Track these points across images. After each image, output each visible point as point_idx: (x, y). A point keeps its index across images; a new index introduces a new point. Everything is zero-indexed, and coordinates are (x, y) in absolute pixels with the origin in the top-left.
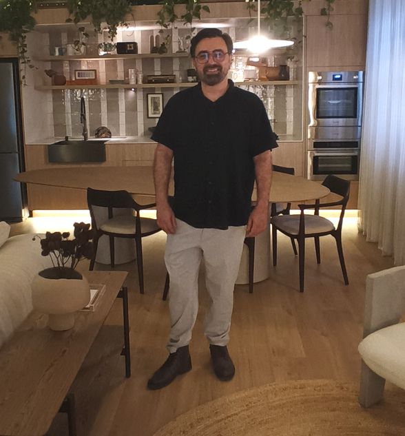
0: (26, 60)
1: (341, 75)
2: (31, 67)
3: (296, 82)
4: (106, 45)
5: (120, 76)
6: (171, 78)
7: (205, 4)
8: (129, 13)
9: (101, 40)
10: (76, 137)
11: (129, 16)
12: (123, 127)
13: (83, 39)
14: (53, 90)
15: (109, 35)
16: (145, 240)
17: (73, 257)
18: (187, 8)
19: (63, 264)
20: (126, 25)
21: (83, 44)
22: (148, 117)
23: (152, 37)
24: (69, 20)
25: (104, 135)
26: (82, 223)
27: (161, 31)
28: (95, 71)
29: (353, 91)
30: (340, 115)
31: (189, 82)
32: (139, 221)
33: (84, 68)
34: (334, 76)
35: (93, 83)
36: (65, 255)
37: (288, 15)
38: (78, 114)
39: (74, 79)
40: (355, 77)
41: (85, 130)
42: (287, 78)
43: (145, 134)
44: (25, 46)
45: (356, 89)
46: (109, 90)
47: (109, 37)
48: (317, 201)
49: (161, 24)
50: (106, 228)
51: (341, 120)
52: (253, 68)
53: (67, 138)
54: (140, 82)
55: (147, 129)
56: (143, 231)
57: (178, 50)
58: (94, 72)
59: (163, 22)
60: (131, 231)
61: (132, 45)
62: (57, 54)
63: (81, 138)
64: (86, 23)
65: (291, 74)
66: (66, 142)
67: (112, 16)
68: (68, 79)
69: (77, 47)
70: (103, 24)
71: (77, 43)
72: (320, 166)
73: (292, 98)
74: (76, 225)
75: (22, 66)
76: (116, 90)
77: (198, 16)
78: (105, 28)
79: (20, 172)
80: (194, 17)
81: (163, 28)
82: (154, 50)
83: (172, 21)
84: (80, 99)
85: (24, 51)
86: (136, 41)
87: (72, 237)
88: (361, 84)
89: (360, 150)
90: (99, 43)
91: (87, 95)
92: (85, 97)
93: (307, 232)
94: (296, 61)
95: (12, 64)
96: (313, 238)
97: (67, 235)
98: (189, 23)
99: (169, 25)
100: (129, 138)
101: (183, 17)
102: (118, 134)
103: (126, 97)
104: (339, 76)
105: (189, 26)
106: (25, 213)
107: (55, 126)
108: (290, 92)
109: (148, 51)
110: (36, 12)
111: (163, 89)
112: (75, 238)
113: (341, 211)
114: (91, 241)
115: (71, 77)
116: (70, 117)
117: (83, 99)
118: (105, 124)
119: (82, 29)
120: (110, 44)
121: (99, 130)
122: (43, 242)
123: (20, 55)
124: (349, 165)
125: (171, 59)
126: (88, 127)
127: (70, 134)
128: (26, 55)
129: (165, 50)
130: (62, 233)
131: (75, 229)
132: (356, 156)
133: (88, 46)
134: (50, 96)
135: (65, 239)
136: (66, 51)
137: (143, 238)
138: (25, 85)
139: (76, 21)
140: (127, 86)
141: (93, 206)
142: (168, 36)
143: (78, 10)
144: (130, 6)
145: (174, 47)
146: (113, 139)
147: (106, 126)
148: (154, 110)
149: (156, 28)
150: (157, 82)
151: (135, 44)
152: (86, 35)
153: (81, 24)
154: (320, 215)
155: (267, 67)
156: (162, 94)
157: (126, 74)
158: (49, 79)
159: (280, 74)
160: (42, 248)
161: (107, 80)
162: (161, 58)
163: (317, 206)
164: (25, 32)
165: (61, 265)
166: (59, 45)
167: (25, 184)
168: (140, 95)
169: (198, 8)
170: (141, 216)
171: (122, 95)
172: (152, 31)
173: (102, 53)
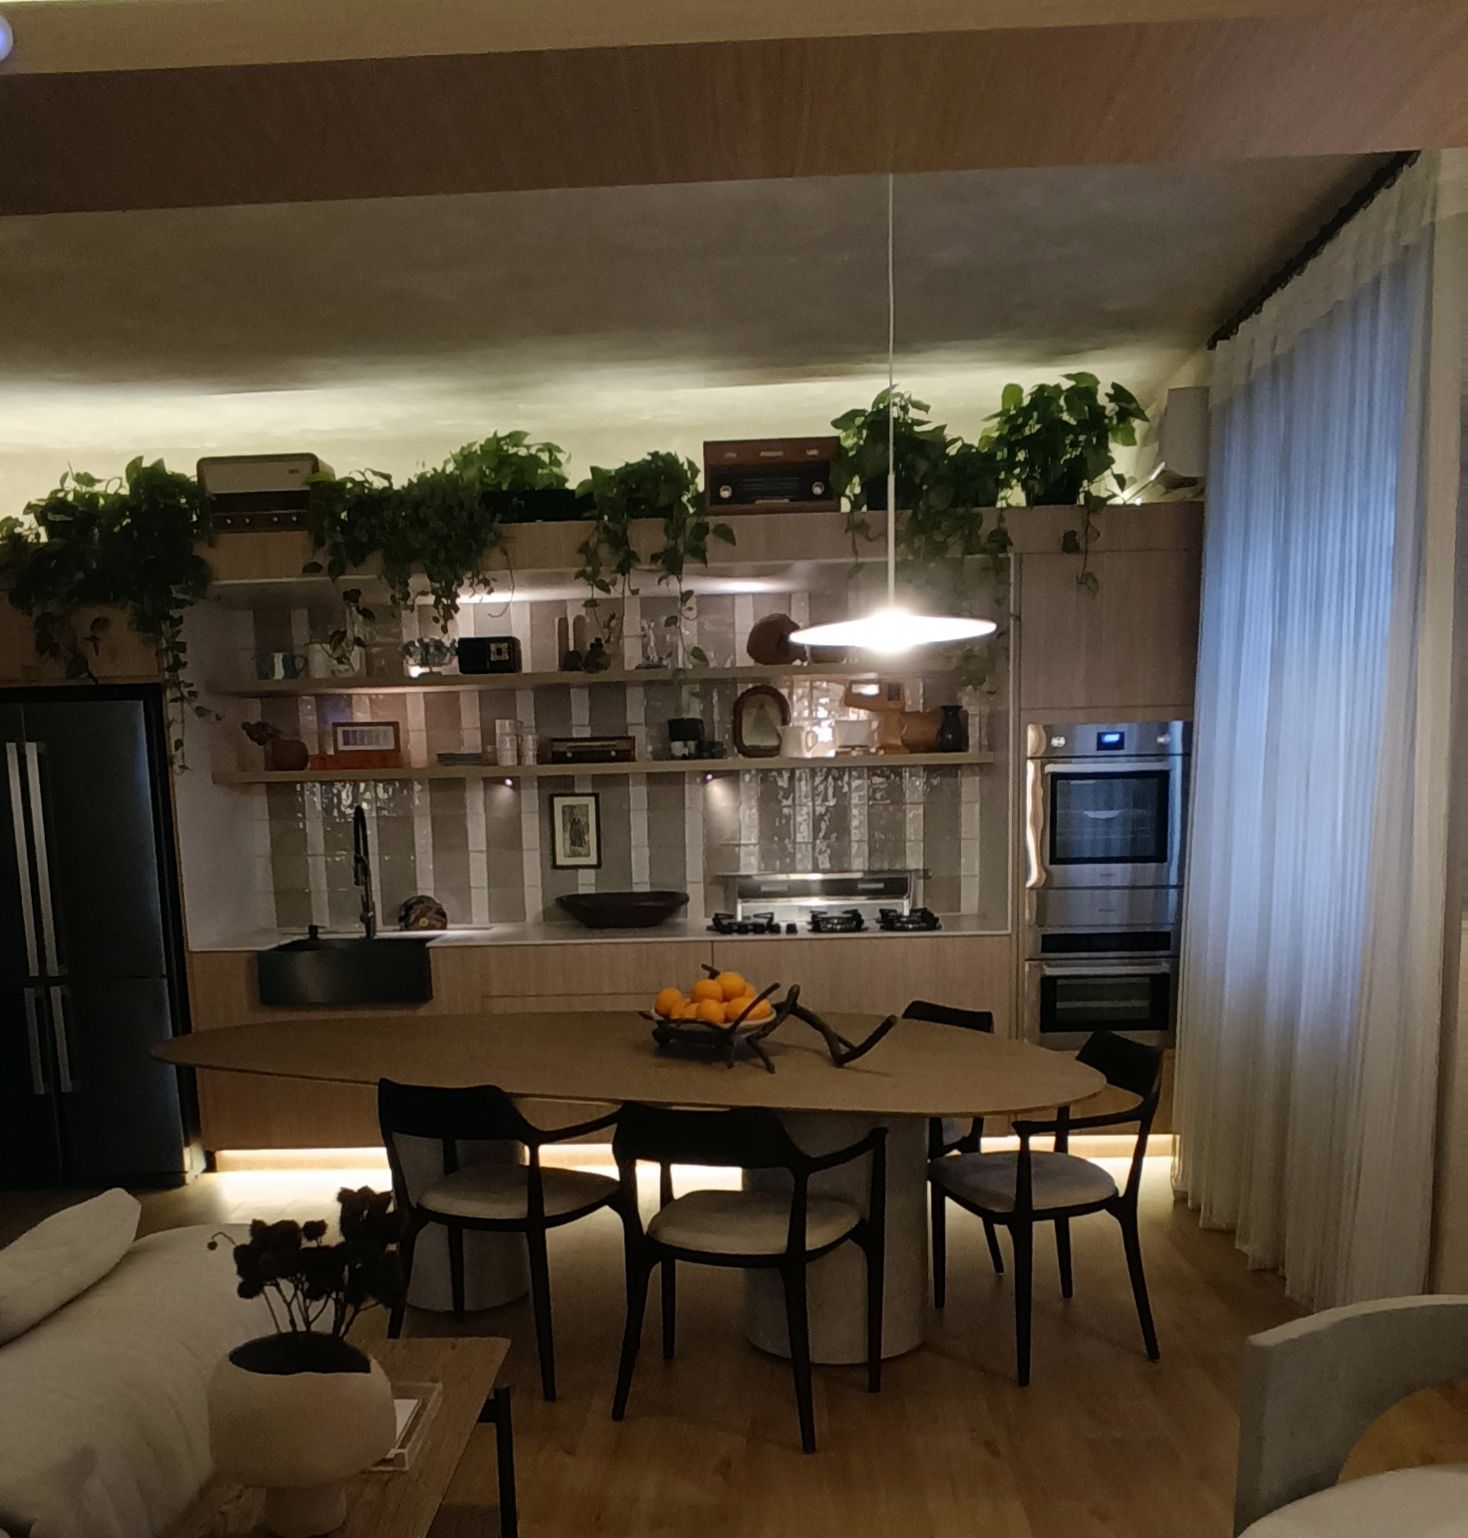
0: (185, 691)
1: (1122, 735)
2: (201, 712)
3: (988, 758)
4: (425, 646)
5: (471, 740)
6: (624, 745)
7: (722, 520)
8: (494, 544)
9: (411, 630)
10: (340, 929)
11: (495, 556)
12: (480, 898)
13: (357, 628)
14: (270, 786)
15: (435, 613)
16: (557, 1237)
17: (337, 1301)
18: (666, 531)
19: (308, 1323)
20: (486, 583)
21: (358, 642)
22: (555, 866)
23: (563, 622)
24: (312, 568)
25: (424, 921)
26: (365, 1191)
27: (591, 603)
28: (395, 725)
29: (1154, 782)
30: (1115, 854)
31: (673, 758)
32: (538, 1180)
33: (361, 716)
34: (1100, 736)
35: (387, 763)
36: (312, 1295)
37: (968, 551)
38: (345, 857)
39: (331, 752)
40: (1161, 740)
41: (367, 905)
42: (960, 745)
43: (547, 915)
44: (182, 647)
45: (1164, 777)
46: (438, 785)
47: (436, 620)
48: (1063, 1110)
49: (592, 578)
50: (438, 1202)
51: (1116, 868)
52: (862, 714)
53: (313, 930)
54: (530, 758)
55: (551, 903)
56: (549, 1210)
57: (639, 660)
58: (391, 728)
59: (596, 573)
60: (512, 1209)
61: (504, 646)
62: (279, 673)
63: (357, 931)
64: (364, 577)
65: (974, 734)
66: (313, 942)
67: (442, 555)
68: (313, 750)
69: (338, 653)
70: (418, 581)
71: (338, 639)
72: (1059, 1005)
73: (977, 806)
74: (345, 1196)
75: (172, 711)
76: (458, 784)
77: (700, 554)
78: (424, 593)
79: (174, 1035)
80: (687, 558)
81: (598, 594)
82: (569, 661)
83: (624, 569)
84: (350, 811)
85: (178, 665)
86: (515, 634)
87: (333, 1237)
88: (1178, 761)
89: (1177, 957)
90: (406, 640)
91: (373, 798)
92: (365, 806)
93: (1039, 1202)
94: (991, 693)
95: (142, 702)
96: (1051, 1223)
97: (316, 1228)
98: (673, 579)
99: (614, 583)
100: (498, 929)
101: (654, 558)
102: (465, 918)
103: (488, 806)
104: (1114, 738)
105: (674, 587)
106: (192, 1159)
107: (277, 893)
108: (970, 787)
109: (554, 665)
110: (212, 544)
111: (599, 780)
112: (341, 1239)
113: (1134, 1139)
114: (392, 1247)
115: (321, 746)
116: (321, 867)
117: (359, 812)
118: (426, 886)
119: (352, 596)
120: (439, 645)
121: (408, 907)
122: (241, 1253)
123: (167, 675)
124: (1144, 1003)
125: (620, 687)
126: (376, 898)
127: (323, 918)
128: (183, 675)
129: (602, 660)
130: (301, 1224)
131: (343, 1211)
132: (1164, 975)
133: (375, 650)
134: (260, 803)
135: (313, 1244)
136: (306, 662)
137: (549, 1232)
138: (183, 767)
139: (336, 570)
140: (490, 771)
141: (398, 1138)
142: (612, 617)
143: (340, 539)
144: (496, 524)
145: (627, 654)
146: (453, 933)
147: (430, 894)
148: (573, 843)
149: (574, 593)
150: (581, 757)
151: (512, 643)
152: (367, 614)
153: (352, 578)
154: (1072, 1152)
155: (902, 712)
156: (596, 796)
157: (488, 735)
158: (257, 752)
159: (941, 732)
160: (240, 1272)
161: (429, 752)
162: (591, 687)
163: (1063, 1126)
164: (181, 604)
165: (301, 1327)
166: (286, 647)
167: (191, 1070)
168: (531, 797)
169: (702, 530)
170: (544, 1162)
171: (475, 799)
172: (562, 603)
173: (415, 671)
